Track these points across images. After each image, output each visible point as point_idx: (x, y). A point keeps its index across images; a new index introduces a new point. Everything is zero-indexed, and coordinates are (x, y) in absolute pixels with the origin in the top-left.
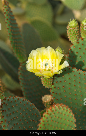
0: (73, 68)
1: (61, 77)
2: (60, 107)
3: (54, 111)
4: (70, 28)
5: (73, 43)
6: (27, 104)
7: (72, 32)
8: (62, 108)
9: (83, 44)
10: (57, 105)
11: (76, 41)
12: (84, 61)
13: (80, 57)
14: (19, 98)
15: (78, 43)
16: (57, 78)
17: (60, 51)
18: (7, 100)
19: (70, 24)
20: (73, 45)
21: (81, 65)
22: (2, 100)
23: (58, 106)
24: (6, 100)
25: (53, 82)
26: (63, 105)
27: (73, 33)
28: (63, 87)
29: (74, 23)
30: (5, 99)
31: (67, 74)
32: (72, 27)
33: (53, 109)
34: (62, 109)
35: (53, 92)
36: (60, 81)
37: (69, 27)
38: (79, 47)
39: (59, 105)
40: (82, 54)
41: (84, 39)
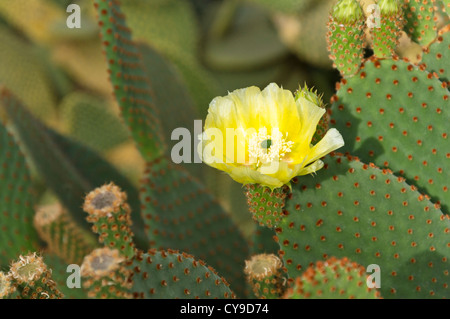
0: (350, 159)
1: (312, 191)
2: (342, 268)
3: (323, 282)
4: (340, 23)
5: (344, 77)
6: (206, 277)
7: (344, 37)
8: (346, 272)
9: (378, 80)
10: (330, 264)
11: (355, 68)
12: (381, 138)
13: (370, 123)
14: (182, 255)
15: (363, 74)
16: (299, 193)
17: (309, 97)
18: (143, 262)
19: (339, 10)
20: (345, 82)
21: (371, 153)
22: (129, 259)
23: (333, 266)
24: (141, 259)
25: (287, 205)
26: (349, 265)
27: (349, 43)
28: (319, 222)
29: (352, 5)
30: (138, 258)
31: (332, 179)
32: (344, 21)
33: (320, 276)
34: (345, 278)
35: (286, 242)
36: (309, 205)
37: (336, 20)
38: (366, 88)
39: (339, 263)
40: (374, 113)
41: (383, 62)
